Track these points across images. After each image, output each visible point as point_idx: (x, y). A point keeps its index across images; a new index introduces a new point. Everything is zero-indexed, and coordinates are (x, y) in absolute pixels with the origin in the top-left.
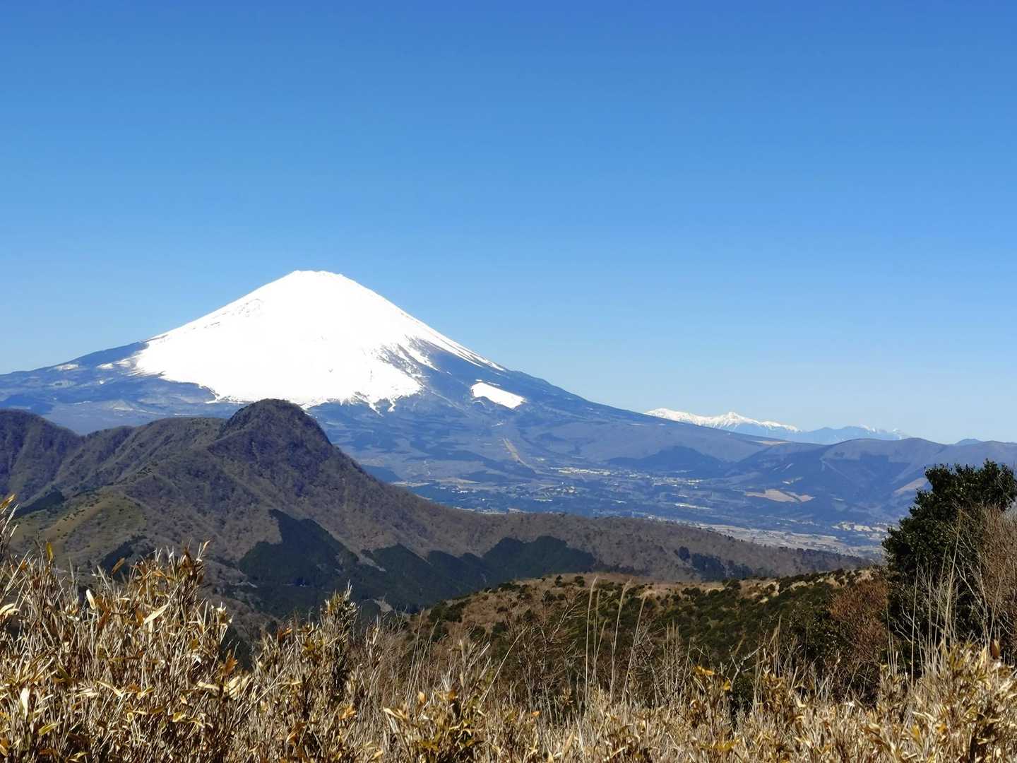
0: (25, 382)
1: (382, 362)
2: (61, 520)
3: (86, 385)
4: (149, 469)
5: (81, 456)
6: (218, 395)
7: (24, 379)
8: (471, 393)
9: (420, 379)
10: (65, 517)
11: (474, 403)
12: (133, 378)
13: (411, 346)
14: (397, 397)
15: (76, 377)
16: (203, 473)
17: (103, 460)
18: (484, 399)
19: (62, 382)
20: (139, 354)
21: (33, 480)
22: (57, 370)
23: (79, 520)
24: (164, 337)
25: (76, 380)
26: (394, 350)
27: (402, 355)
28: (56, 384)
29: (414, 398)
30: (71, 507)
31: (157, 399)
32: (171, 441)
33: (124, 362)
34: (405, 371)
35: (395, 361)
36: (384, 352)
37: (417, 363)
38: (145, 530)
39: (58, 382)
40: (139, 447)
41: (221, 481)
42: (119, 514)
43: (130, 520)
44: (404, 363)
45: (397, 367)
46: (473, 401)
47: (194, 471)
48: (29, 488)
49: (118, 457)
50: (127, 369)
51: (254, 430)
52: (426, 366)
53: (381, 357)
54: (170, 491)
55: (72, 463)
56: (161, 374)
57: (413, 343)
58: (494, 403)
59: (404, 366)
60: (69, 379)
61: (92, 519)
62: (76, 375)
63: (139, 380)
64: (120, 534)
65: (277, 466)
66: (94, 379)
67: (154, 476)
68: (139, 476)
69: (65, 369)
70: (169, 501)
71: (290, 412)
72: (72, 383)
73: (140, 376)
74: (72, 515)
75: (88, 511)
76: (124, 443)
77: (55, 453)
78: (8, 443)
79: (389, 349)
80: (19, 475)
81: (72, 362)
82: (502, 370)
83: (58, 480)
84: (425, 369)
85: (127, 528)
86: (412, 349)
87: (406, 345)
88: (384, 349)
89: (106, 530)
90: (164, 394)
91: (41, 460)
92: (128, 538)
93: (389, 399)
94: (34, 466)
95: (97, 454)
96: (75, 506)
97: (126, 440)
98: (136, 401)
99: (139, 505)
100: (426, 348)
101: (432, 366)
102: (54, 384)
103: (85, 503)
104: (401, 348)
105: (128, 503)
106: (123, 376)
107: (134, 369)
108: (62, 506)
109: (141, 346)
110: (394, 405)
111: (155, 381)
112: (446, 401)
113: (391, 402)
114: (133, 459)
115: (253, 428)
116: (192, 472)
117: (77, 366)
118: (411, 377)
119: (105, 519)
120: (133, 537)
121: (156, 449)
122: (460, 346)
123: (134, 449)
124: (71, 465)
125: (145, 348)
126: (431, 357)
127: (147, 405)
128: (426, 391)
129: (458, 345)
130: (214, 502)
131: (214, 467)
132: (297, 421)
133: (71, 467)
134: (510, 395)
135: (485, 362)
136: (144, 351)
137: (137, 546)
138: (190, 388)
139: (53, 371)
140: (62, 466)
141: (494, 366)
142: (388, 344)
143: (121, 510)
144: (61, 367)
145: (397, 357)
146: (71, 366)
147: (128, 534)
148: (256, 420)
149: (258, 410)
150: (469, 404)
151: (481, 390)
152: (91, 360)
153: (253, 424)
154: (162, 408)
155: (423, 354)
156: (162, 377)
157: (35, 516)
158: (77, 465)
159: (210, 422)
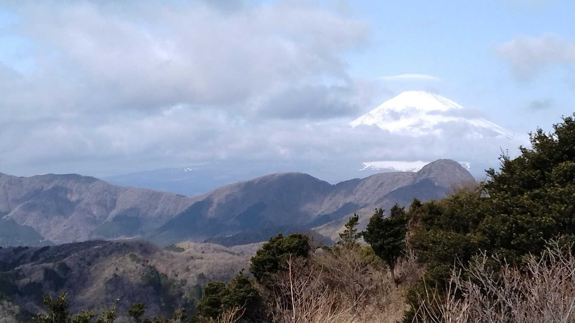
40: (366, 189)
76: (357, 188)
83: (324, 209)
97: (358, 186)
108: (343, 219)
115: (435, 175)
132: (458, 170)
140: (325, 201)
149: (436, 166)
153: (435, 173)
157: (330, 225)
158: (333, 200)
159: (405, 174)
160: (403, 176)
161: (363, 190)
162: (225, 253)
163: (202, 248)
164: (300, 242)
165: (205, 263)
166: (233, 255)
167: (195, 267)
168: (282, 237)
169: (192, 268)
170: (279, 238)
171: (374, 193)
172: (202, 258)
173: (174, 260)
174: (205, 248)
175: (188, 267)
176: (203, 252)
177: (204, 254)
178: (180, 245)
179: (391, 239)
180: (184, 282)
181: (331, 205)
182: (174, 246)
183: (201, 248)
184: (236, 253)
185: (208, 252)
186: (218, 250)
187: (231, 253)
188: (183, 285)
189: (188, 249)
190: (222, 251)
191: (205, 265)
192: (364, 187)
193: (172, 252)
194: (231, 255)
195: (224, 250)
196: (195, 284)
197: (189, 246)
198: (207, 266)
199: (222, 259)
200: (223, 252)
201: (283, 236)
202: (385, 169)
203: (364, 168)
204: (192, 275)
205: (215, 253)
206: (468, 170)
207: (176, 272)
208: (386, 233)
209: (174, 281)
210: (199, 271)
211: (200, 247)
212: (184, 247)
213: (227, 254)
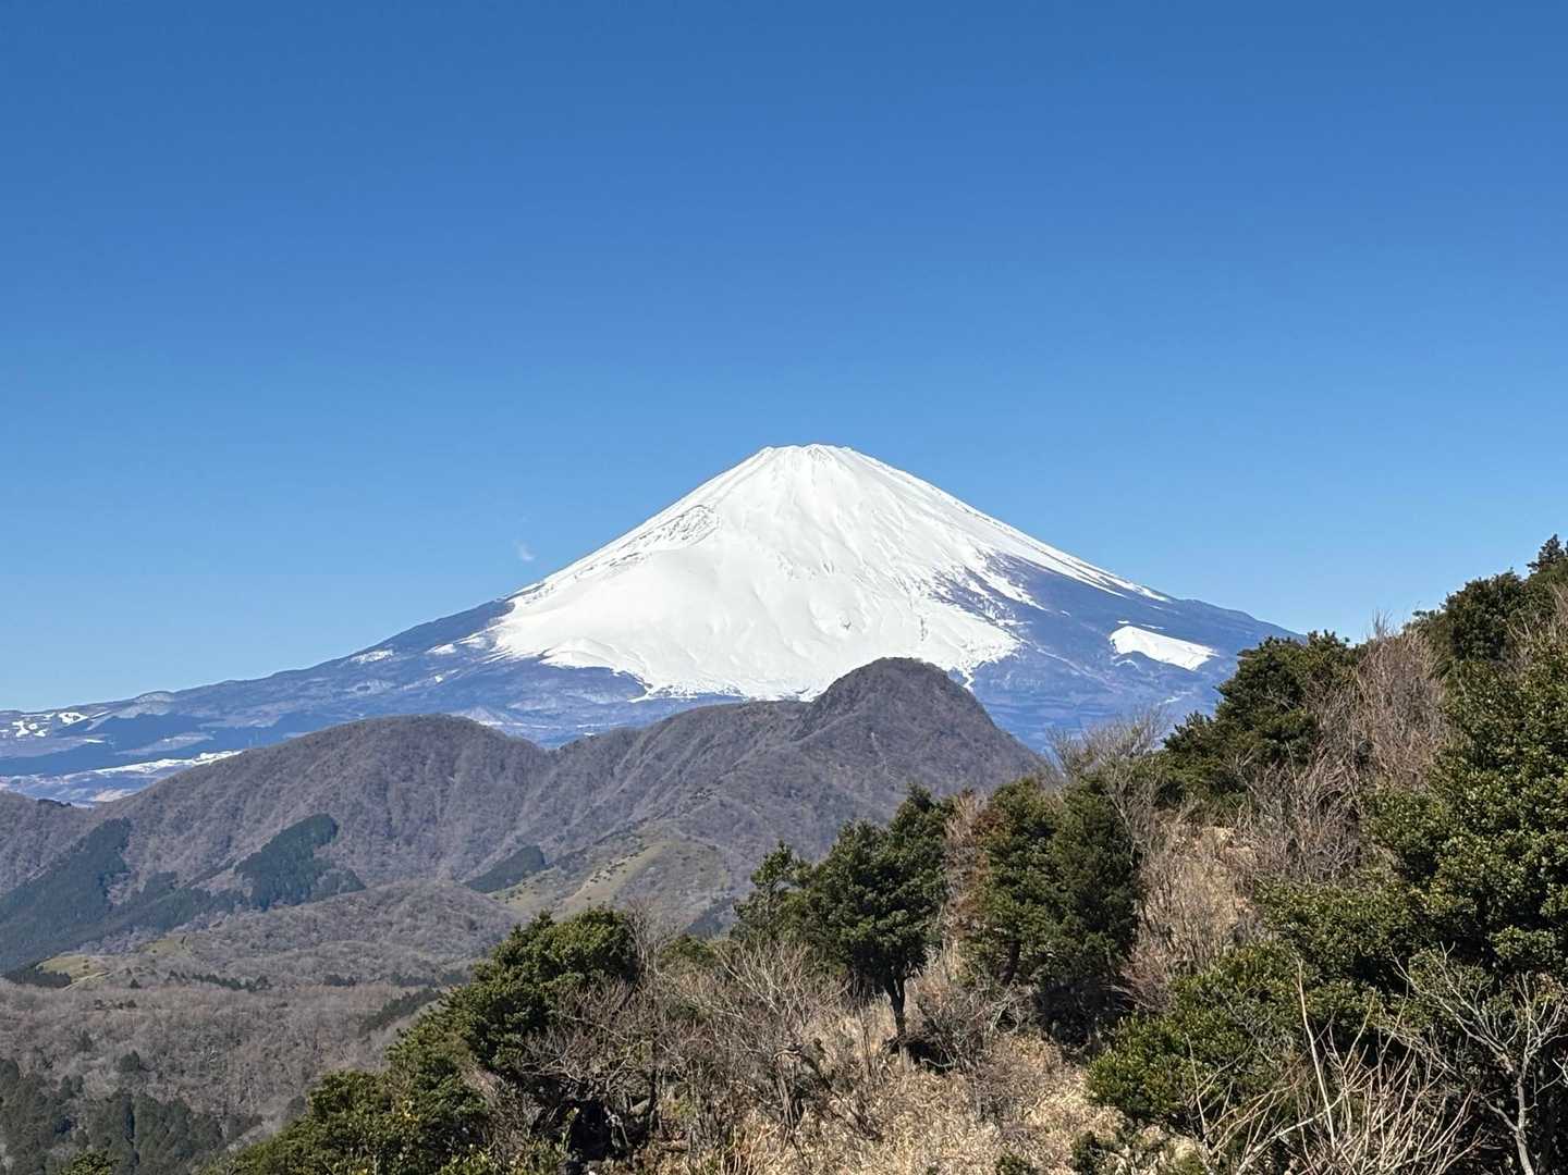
0: (305, 688)
1: (940, 603)
2: (588, 883)
3: (411, 686)
4: (709, 791)
5: (555, 785)
6: (650, 686)
7: (300, 684)
8: (1110, 648)
9: (1013, 628)
10: (592, 877)
11: (1118, 665)
12: (493, 667)
13: (989, 569)
14: (975, 665)
15: (393, 673)
16: (799, 790)
17: (594, 787)
18: (1137, 655)
19: (368, 684)
20: (499, 623)
21: (482, 830)
22: (357, 663)
23: (619, 878)
24: (537, 589)
25: (394, 678)
26: (959, 580)
27: (974, 587)
28: (360, 689)
29: (1006, 663)
30: (599, 860)
31: (541, 700)
32: (713, 747)
33: (475, 640)
34: (984, 616)
35: (961, 598)
36: (941, 584)
37: (1004, 598)
38: (732, 888)
39: (362, 684)
40: (656, 761)
41: (831, 802)
42: (683, 865)
43: (703, 873)
44: (981, 602)
45: (969, 610)
46: (1117, 661)
47: (783, 788)
48: (479, 846)
49: (622, 781)
50: (480, 652)
51: (872, 713)
52: (1021, 603)
53: (937, 593)
54: (751, 824)
55: (543, 797)
56: (542, 657)
57: (993, 563)
58: (1158, 662)
59: (981, 606)
60: (381, 679)
61: (641, 876)
62: (393, 670)
63: (506, 670)
64: (692, 899)
65: (917, 770)
66: (429, 675)
67: (721, 801)
68: (694, 804)
69: (371, 660)
70: (752, 841)
71: (924, 678)
72: (386, 685)
73: (506, 662)
74: (603, 873)
75: (633, 864)
76: (628, 757)
77: (511, 783)
78: (430, 770)
79: (951, 578)
80: (457, 824)
81: (381, 647)
82: (1162, 599)
83: (523, 828)
84: (1022, 610)
85: (702, 887)
86: (992, 574)
87: (979, 566)
88: (940, 577)
89: (667, 893)
90: (552, 692)
91: (490, 796)
92: (707, 904)
93: (960, 669)
94: (479, 806)
95: (584, 779)
96: (605, 858)
97: (629, 752)
98: (504, 708)
99: (714, 848)
100: (1017, 569)
101: (1031, 603)
102: (354, 689)
103: (622, 852)
104: (971, 574)
105: (695, 847)
106: (473, 665)
107: (493, 650)
108: (585, 859)
109: (503, 608)
110: (971, 680)
111: (535, 667)
112: (1067, 664)
113: (965, 675)
114: (651, 782)
115: (869, 708)
116: (780, 790)
117: (390, 652)
118: (996, 625)
119: (663, 874)
120: (715, 901)
121: (688, 761)
122: (1081, 562)
123: (648, 765)
124: (542, 801)
125: (508, 612)
126: (1030, 587)
127: (527, 714)
128: (1027, 650)
129: (1075, 560)
130: (823, 837)
131: (816, 778)
132: (937, 692)
133: (542, 805)
134: (1185, 645)
135: (1130, 587)
136: (508, 619)
137: (726, 914)
138: (597, 677)
139: (351, 665)
140: (527, 804)
141: (1147, 593)
142: (946, 568)
143: (685, 859)
144: (363, 658)
145: (965, 590)
146: (382, 654)
147: (705, 897)
148: (871, 695)
149: (871, 678)
150: (1109, 668)
151: (1128, 639)
152: (414, 641)
153: (868, 702)
154: (553, 718)
155: (1014, 582)
156: (545, 662)
157: (543, 879)
158: (552, 800)
159: (776, 708)
160: (770, 714)
161: (646, 762)
162: (206, 984)
163: (129, 972)
164: (611, 934)
165: (143, 1019)
166: (234, 989)
167: (109, 1033)
168: (551, 923)
169: (100, 1038)
170: (540, 927)
171: (680, 772)
172: (132, 1005)
173: (40, 1015)
174: (140, 970)
175: (86, 1034)
176: (134, 985)
177: (139, 991)
178: (54, 965)
179: (900, 915)
180: (73, 1087)
181: (546, 815)
182: (37, 967)
183: (125, 972)
184: (243, 983)
185: (151, 984)
186: (183, 976)
187: (224, 983)
188: (72, 1095)
189: (81, 976)
190: (195, 977)
191: (144, 1027)
192: (651, 755)
193: (30, 990)
194: (225, 992)
195: (204, 975)
196: (110, 1090)
197: (85, 967)
198: (150, 1030)
199: (196, 1003)
200: (199, 983)
201: (553, 918)
202: (714, 696)
203: (646, 692)
204: (101, 1060)
205: (175, 987)
206: (969, 688)
207: (48, 1053)
208: (884, 899)
209: (42, 1082)
210: (124, 1048)
211: (122, 967)
212: (70, 971)
213: (214, 986)
